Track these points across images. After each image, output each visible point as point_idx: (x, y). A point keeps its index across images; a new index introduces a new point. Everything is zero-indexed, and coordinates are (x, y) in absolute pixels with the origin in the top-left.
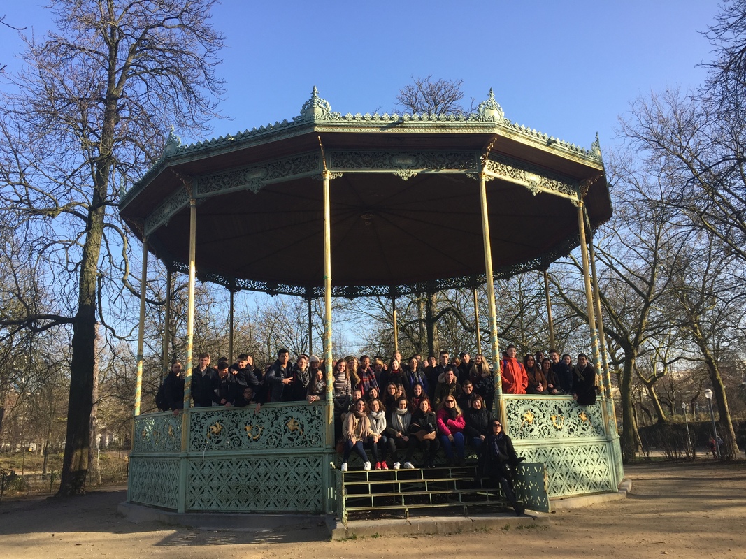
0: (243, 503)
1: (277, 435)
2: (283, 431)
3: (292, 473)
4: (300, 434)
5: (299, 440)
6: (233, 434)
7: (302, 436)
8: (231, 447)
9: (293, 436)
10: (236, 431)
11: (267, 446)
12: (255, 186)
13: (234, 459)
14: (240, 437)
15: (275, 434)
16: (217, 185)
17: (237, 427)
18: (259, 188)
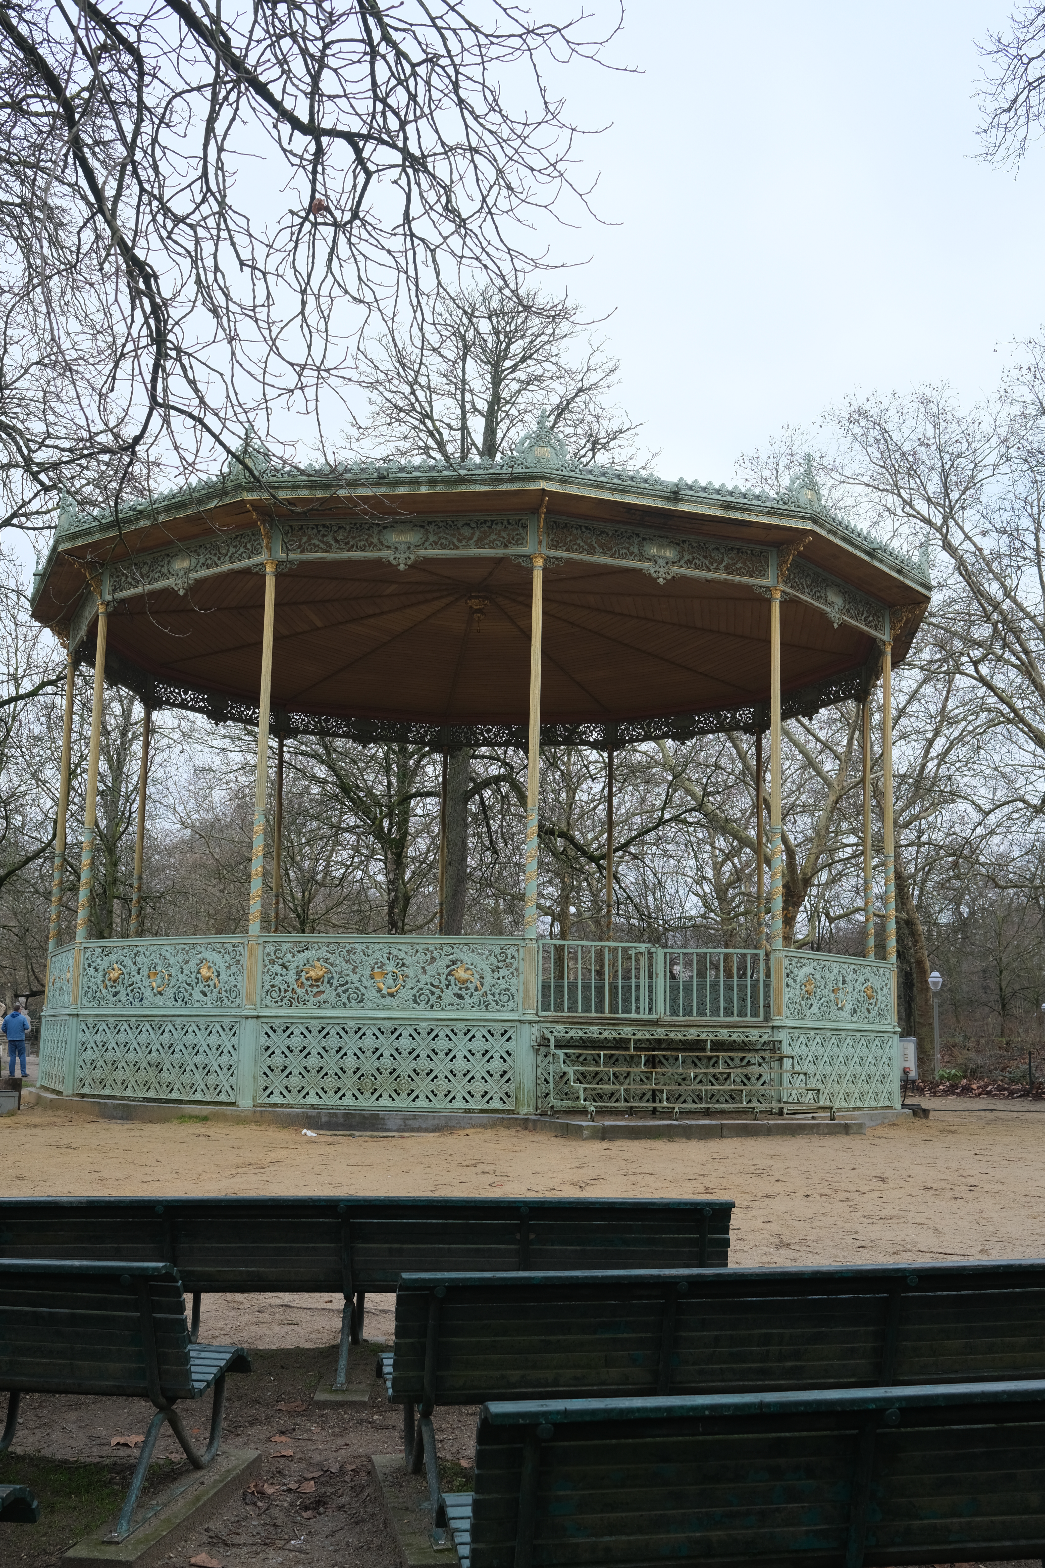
0: (367, 1094)
1: (433, 989)
2: (444, 983)
3: (461, 1050)
4: (476, 989)
5: (475, 999)
6: (347, 982)
7: (480, 993)
8: (344, 1004)
9: (463, 992)
10: (354, 978)
11: (416, 1006)
12: (403, 556)
13: (351, 1024)
14: (361, 988)
15: (429, 986)
16: (323, 542)
17: (354, 971)
18: (409, 563)
